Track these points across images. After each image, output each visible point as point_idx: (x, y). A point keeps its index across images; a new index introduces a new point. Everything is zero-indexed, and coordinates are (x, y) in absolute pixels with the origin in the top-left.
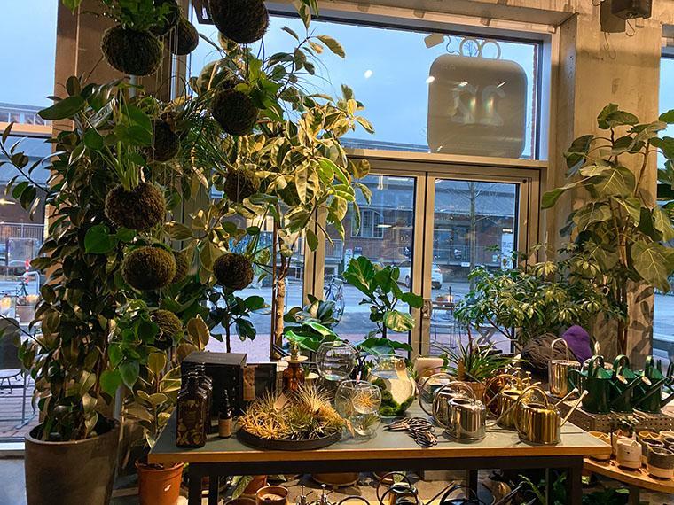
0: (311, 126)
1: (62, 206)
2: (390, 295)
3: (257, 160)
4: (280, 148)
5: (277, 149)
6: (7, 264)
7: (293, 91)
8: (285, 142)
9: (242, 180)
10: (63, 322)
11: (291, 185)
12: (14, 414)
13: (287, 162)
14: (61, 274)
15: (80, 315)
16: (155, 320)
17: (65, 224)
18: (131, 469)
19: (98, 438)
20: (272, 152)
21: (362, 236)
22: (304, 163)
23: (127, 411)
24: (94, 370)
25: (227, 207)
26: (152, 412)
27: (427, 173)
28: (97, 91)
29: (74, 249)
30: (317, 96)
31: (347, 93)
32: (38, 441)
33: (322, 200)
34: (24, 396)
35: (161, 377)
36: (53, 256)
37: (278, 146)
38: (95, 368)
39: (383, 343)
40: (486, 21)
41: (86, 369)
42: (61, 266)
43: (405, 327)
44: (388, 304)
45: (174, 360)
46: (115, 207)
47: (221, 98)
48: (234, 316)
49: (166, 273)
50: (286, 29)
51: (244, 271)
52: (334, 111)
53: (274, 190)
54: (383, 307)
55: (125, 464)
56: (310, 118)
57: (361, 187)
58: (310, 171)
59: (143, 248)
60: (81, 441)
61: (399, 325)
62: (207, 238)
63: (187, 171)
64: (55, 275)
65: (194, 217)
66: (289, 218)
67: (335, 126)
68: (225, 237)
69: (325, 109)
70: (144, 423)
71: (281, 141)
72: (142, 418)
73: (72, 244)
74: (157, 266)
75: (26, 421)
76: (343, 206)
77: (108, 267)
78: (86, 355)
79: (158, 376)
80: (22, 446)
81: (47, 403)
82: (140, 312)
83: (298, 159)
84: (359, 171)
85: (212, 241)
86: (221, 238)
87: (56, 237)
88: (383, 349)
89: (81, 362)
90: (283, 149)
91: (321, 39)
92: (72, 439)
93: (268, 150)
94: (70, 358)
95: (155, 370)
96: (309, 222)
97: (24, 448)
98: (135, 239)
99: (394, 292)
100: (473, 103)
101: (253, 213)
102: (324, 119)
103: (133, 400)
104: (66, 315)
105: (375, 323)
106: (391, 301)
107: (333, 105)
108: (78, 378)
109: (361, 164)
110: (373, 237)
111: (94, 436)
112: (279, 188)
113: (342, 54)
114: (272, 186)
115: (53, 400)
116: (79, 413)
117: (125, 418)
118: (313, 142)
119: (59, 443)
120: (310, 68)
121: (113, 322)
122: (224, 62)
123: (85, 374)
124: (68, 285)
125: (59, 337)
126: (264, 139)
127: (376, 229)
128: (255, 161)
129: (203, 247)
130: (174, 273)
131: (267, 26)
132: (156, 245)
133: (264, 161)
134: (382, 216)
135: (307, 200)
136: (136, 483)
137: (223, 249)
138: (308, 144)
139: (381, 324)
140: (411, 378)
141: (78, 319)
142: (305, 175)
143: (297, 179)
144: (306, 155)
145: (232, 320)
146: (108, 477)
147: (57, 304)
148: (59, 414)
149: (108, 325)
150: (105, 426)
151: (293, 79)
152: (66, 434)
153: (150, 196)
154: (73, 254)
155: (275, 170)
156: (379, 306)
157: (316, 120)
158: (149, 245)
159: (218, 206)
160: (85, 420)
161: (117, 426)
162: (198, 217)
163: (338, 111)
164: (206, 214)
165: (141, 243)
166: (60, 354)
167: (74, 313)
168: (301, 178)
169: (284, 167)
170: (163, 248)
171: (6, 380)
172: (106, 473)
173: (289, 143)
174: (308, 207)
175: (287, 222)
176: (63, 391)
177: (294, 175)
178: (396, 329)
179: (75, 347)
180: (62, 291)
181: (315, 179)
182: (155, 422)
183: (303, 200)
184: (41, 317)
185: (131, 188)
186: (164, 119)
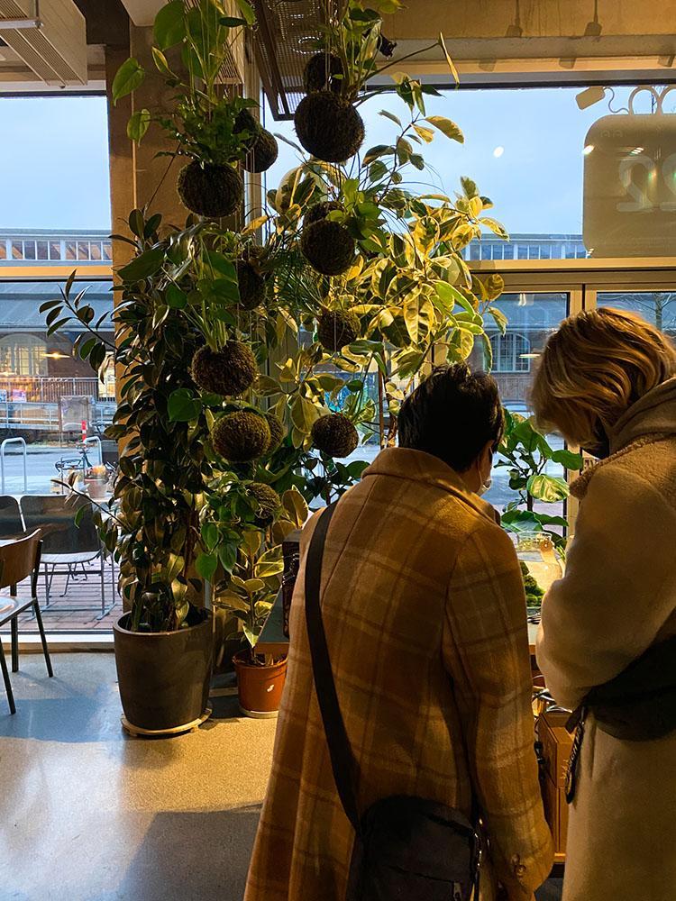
0: (423, 242)
1: (133, 364)
2: (536, 454)
3: (355, 289)
4: (383, 273)
5: (380, 275)
6: (61, 427)
7: (396, 193)
8: (389, 264)
9: (340, 324)
10: (146, 499)
11: (399, 321)
12: (93, 603)
13: (392, 292)
14: (139, 444)
15: (163, 490)
16: (251, 494)
17: (139, 386)
18: (227, 666)
19: (190, 629)
20: (374, 278)
21: (499, 371)
22: (414, 290)
23: (219, 600)
24: (181, 553)
25: (320, 352)
26: (247, 601)
27: (584, 285)
28: (176, 242)
29: (150, 415)
30: (428, 197)
31: (469, 187)
32: (127, 632)
33: (439, 335)
34: (103, 583)
35: (256, 561)
36: (129, 424)
37: (380, 270)
38: (182, 551)
39: (526, 518)
40: (667, 61)
41: (173, 552)
42: (139, 435)
43: (558, 497)
44: (534, 466)
45: (268, 540)
46: (203, 371)
47: (312, 233)
48: (335, 486)
49: (261, 441)
50: (384, 113)
51: (347, 435)
52: (452, 214)
53: (377, 329)
54: (527, 470)
55: (220, 661)
56: (420, 230)
57: (492, 312)
58: (422, 300)
59: (234, 414)
60: (174, 632)
61: (549, 492)
62: (298, 392)
63: (273, 314)
64: (132, 445)
65: (282, 368)
66: (398, 362)
67: (454, 236)
68: (320, 390)
69: (440, 212)
70: (240, 614)
71: (383, 263)
72: (237, 608)
73: (148, 408)
74: (250, 435)
75: (106, 612)
76: (468, 339)
77: (190, 433)
78: (171, 536)
79: (253, 559)
80: (110, 638)
81: (133, 590)
82: (233, 486)
83: (406, 285)
84: (488, 290)
85: (304, 396)
86: (314, 391)
87: (130, 400)
88: (527, 525)
89: (167, 544)
90: (388, 274)
91: (431, 121)
92: (163, 630)
93: (368, 276)
94: (154, 540)
95: (249, 551)
96: (423, 365)
97: (113, 640)
98: (224, 404)
99: (540, 449)
100: (653, 176)
101: (354, 363)
102: (438, 229)
103: (225, 587)
104: (148, 490)
105: (518, 491)
106: (537, 463)
107: (450, 206)
108: (165, 561)
109: (491, 280)
110: (514, 371)
111: (186, 627)
112: (384, 325)
113: (460, 139)
114: (374, 323)
115: (139, 586)
116: (168, 602)
117: (218, 607)
118: (424, 263)
119: (150, 634)
120: (418, 162)
121: (199, 497)
122: (307, 167)
123: (172, 558)
124: (147, 456)
125: (141, 514)
126: (362, 260)
127: (518, 360)
128: (352, 291)
129: (295, 403)
130: (269, 441)
131: (362, 139)
132: (247, 410)
133: (363, 290)
134: (526, 340)
135: (420, 337)
136: (234, 683)
137: (319, 405)
138: (419, 264)
139: (524, 492)
140: (561, 561)
141: (160, 493)
142: (415, 306)
143: (406, 311)
144: (416, 279)
145: (333, 491)
146: (204, 674)
147: (137, 479)
148: (148, 603)
149: (194, 501)
150: (197, 616)
151: (396, 177)
152: (156, 625)
153: (240, 357)
154: (149, 421)
155: (376, 301)
156: (522, 470)
157: (428, 233)
158: (238, 410)
159: (309, 352)
160: (175, 609)
161: (209, 616)
162: (286, 368)
163: (457, 214)
164: (295, 362)
165: (231, 408)
166: (144, 534)
167: (156, 488)
168: (411, 310)
169: (388, 298)
170: (255, 412)
171: (80, 564)
172: (200, 671)
173: (393, 265)
174: (422, 346)
175: (395, 366)
176: (149, 578)
177: (402, 307)
178: (544, 498)
179: (159, 528)
180: (140, 462)
181: (428, 309)
182: (251, 613)
183: (414, 338)
184: (121, 494)
185: (219, 348)
186: (245, 257)
